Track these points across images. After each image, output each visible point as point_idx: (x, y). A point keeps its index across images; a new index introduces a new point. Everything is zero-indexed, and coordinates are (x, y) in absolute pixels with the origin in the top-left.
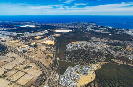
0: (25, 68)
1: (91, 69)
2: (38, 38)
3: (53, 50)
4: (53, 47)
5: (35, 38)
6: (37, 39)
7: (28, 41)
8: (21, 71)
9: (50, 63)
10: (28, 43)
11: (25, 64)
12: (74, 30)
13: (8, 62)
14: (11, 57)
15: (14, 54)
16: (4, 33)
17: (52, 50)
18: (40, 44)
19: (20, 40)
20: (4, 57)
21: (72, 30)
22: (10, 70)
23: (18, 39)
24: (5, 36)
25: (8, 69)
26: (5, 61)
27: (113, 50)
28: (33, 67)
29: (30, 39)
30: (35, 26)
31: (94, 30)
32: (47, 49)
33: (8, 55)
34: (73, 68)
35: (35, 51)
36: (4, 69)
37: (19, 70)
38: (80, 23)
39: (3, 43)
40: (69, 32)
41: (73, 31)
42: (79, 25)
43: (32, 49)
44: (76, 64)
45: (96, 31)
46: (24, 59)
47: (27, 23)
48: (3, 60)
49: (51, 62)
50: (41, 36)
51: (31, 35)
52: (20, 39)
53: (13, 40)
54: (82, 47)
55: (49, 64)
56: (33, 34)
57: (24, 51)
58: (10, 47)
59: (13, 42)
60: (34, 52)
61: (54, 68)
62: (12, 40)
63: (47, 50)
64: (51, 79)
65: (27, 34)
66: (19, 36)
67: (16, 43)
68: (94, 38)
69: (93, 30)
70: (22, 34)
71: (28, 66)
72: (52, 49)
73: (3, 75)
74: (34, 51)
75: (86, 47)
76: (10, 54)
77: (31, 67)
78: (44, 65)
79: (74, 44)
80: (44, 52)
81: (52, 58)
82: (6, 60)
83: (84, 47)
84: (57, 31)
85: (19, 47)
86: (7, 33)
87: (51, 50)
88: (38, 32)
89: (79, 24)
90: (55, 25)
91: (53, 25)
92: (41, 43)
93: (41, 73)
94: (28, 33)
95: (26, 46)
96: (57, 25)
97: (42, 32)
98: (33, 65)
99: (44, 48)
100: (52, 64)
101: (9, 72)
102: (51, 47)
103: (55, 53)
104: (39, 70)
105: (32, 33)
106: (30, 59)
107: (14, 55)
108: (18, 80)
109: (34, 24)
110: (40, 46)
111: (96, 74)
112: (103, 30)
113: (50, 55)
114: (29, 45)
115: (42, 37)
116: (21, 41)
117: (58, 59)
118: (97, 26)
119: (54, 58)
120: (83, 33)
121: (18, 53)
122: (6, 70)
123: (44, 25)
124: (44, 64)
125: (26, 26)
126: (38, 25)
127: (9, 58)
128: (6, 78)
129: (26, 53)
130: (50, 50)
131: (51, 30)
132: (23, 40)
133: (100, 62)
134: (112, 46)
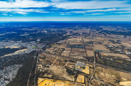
3: (40, 65)
17: (41, 66)
63: (47, 65)
72: (42, 67)
80: (51, 63)
81: (40, 58)
103: (37, 62)
113: (43, 60)
119: (38, 58)
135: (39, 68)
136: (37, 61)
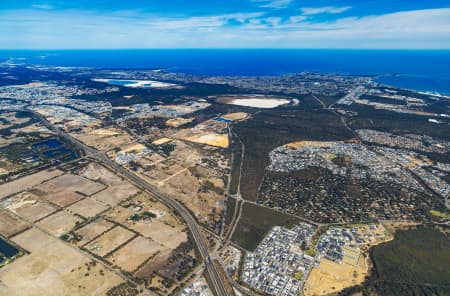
0: (136, 218)
1: (353, 242)
2: (175, 124)
3: (224, 167)
4: (222, 157)
5: (168, 122)
6: (173, 128)
7: (145, 132)
8: (121, 226)
9: (214, 210)
10: (144, 138)
11: (135, 206)
12: (296, 101)
13: (86, 196)
14: (96, 181)
15: (104, 171)
16: (76, 106)
17: (220, 165)
18: (184, 145)
19: (123, 129)
20: (76, 178)
21: (288, 102)
22: (92, 221)
23: (115, 124)
24: (80, 114)
25: (87, 217)
26: (77, 192)
27: (442, 178)
28: (159, 216)
29: (151, 125)
30: (166, 85)
31: (372, 104)
32: (204, 161)
33: (86, 174)
34: (291, 232)
35: (165, 166)
36: (76, 215)
37: (117, 224)
38: (318, 76)
39: (74, 135)
40: (280, 107)
41: (292, 102)
42: (316, 83)
43: (157, 159)
44: (302, 221)
45: (379, 105)
46: (131, 189)
47: (144, 75)
48: (72, 189)
49: (217, 205)
50: (185, 116)
51: (154, 113)
52: (122, 125)
53: (103, 126)
54: (325, 162)
55: (211, 210)
56: (162, 110)
57: (132, 163)
58: (93, 147)
59: (101, 132)
60: (163, 168)
61: (224, 224)
62: (97, 128)
63: (205, 165)
64: (216, 261)
65: (144, 111)
66: (118, 114)
67: (109, 136)
68: (371, 132)
69: (365, 102)
70: (127, 108)
71: (142, 211)
72: (220, 162)
73: (72, 232)
74: (162, 165)
75: (339, 161)
76: (91, 172)
77: (154, 216)
78: (192, 213)
79: (293, 148)
80: (193, 170)
81: (220, 191)
82: (80, 190)
83: (333, 160)
84: (238, 102)
85: (117, 150)
86: (85, 105)
87: (216, 165)
88: (176, 104)
89: (316, 80)
90: (230, 83)
91: (224, 83)
92: (186, 142)
93: (184, 238)
94: (147, 105)
95: (140, 147)
96: (239, 82)
97: (190, 105)
98: (160, 212)
99: (193, 157)
100: (218, 211)
101: (88, 226)
102: (218, 154)
103: (229, 175)
104: (178, 229)
105: (158, 107)
106: (151, 189)
107: (104, 174)
108: (114, 254)
109: (164, 76)
110: (180, 150)
111: (372, 260)
112: (403, 103)
113: (212, 180)
114: (149, 145)
115: (190, 120)
116: (125, 133)
117: (238, 197)
118: (382, 89)
119: (226, 192)
120: (330, 112)
121: (116, 169)
122: (81, 221)
123: (196, 80)
124: (192, 209)
125: (140, 84)
126: (177, 83)
127: (90, 183)
128: (81, 243)
129: (140, 170)
130: (213, 164)
131: (219, 100)
132: (132, 127)
133: (388, 218)
134: (439, 165)
135: (226, 162)
136: (229, 180)
